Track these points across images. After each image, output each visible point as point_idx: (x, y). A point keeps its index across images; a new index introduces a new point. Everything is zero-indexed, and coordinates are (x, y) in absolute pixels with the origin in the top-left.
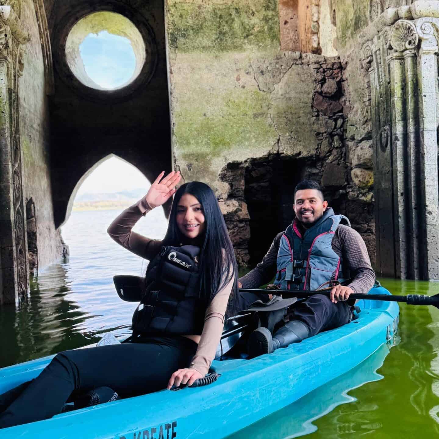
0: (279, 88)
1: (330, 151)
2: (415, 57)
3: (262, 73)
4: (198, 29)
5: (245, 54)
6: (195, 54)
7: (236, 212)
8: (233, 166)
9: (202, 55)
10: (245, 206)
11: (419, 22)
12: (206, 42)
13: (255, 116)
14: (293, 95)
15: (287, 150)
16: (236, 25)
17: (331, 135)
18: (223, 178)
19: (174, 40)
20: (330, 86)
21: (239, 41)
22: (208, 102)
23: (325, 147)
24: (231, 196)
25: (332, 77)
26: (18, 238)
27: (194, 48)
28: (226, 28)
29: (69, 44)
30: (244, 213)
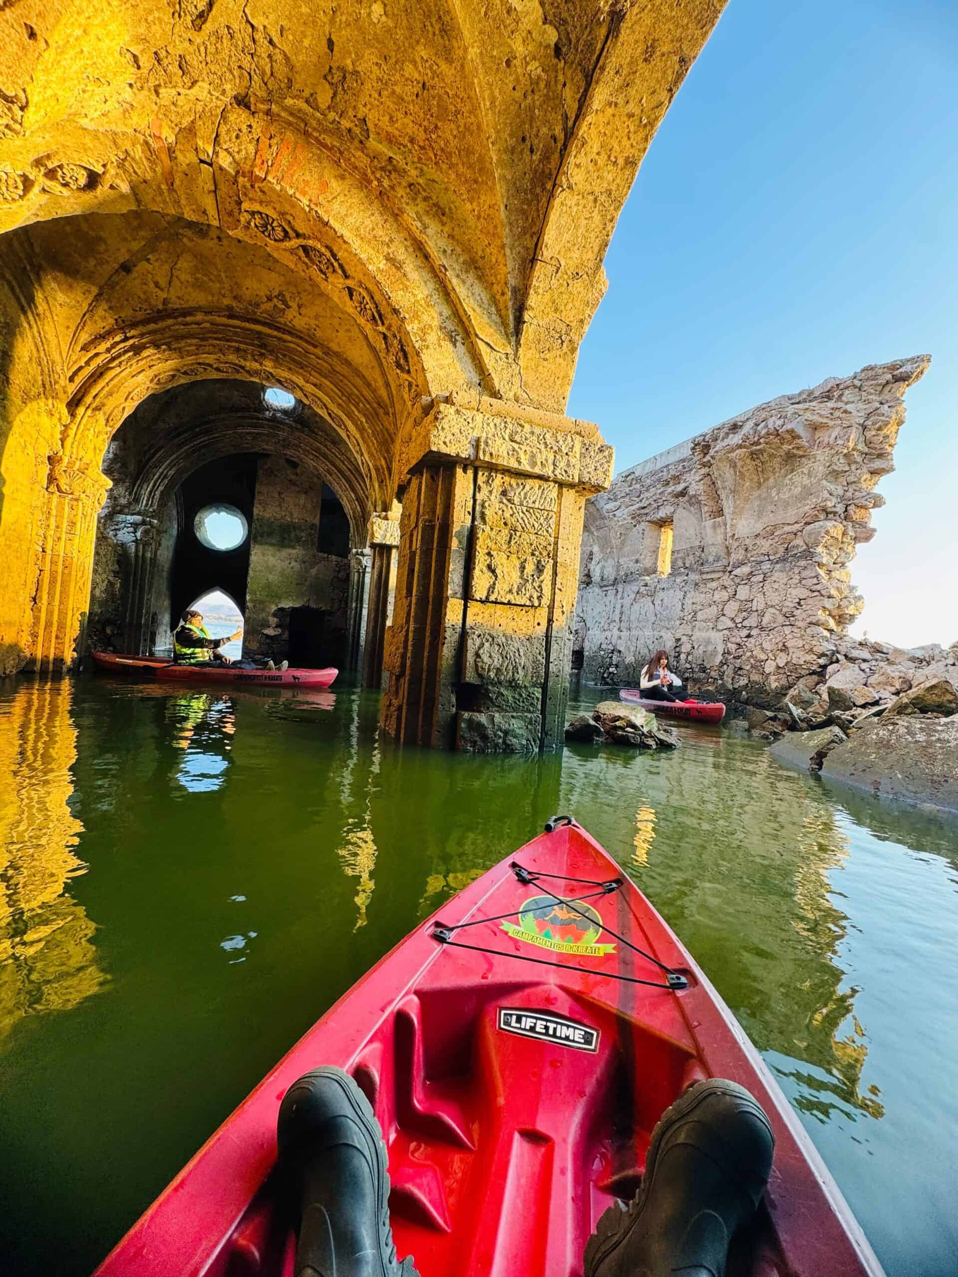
0: (313, 571)
1: (339, 610)
2: (364, 573)
3: (304, 562)
4: (270, 534)
5: (295, 551)
6: (266, 547)
7: (280, 635)
8: (282, 610)
9: (271, 548)
10: (287, 633)
11: (366, 558)
12: (274, 541)
13: (297, 584)
14: (321, 576)
15: (313, 605)
16: (293, 535)
17: (340, 601)
18: (275, 615)
19: (255, 538)
20: (342, 575)
21: (293, 544)
22: (270, 573)
23: (336, 606)
24: (277, 627)
25: (344, 569)
26: (144, 633)
27: (266, 543)
28: (286, 536)
29: (197, 518)
30: (286, 636)
